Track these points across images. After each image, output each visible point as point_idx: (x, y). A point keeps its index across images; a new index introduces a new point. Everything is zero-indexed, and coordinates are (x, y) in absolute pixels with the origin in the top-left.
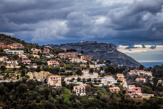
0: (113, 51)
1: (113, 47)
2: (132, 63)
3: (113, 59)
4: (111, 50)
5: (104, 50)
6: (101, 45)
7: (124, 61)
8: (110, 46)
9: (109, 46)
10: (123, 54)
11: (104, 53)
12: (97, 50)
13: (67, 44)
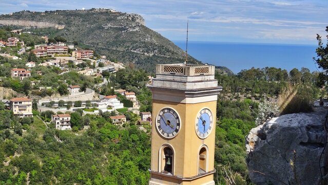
0: (137, 29)
1: (137, 21)
2: (168, 51)
3: (136, 42)
4: (134, 26)
5: (121, 25)
6: (118, 16)
7: (155, 47)
8: (133, 19)
9: (131, 19)
10: (155, 33)
11: (122, 31)
12: (109, 25)
13: (57, 11)
